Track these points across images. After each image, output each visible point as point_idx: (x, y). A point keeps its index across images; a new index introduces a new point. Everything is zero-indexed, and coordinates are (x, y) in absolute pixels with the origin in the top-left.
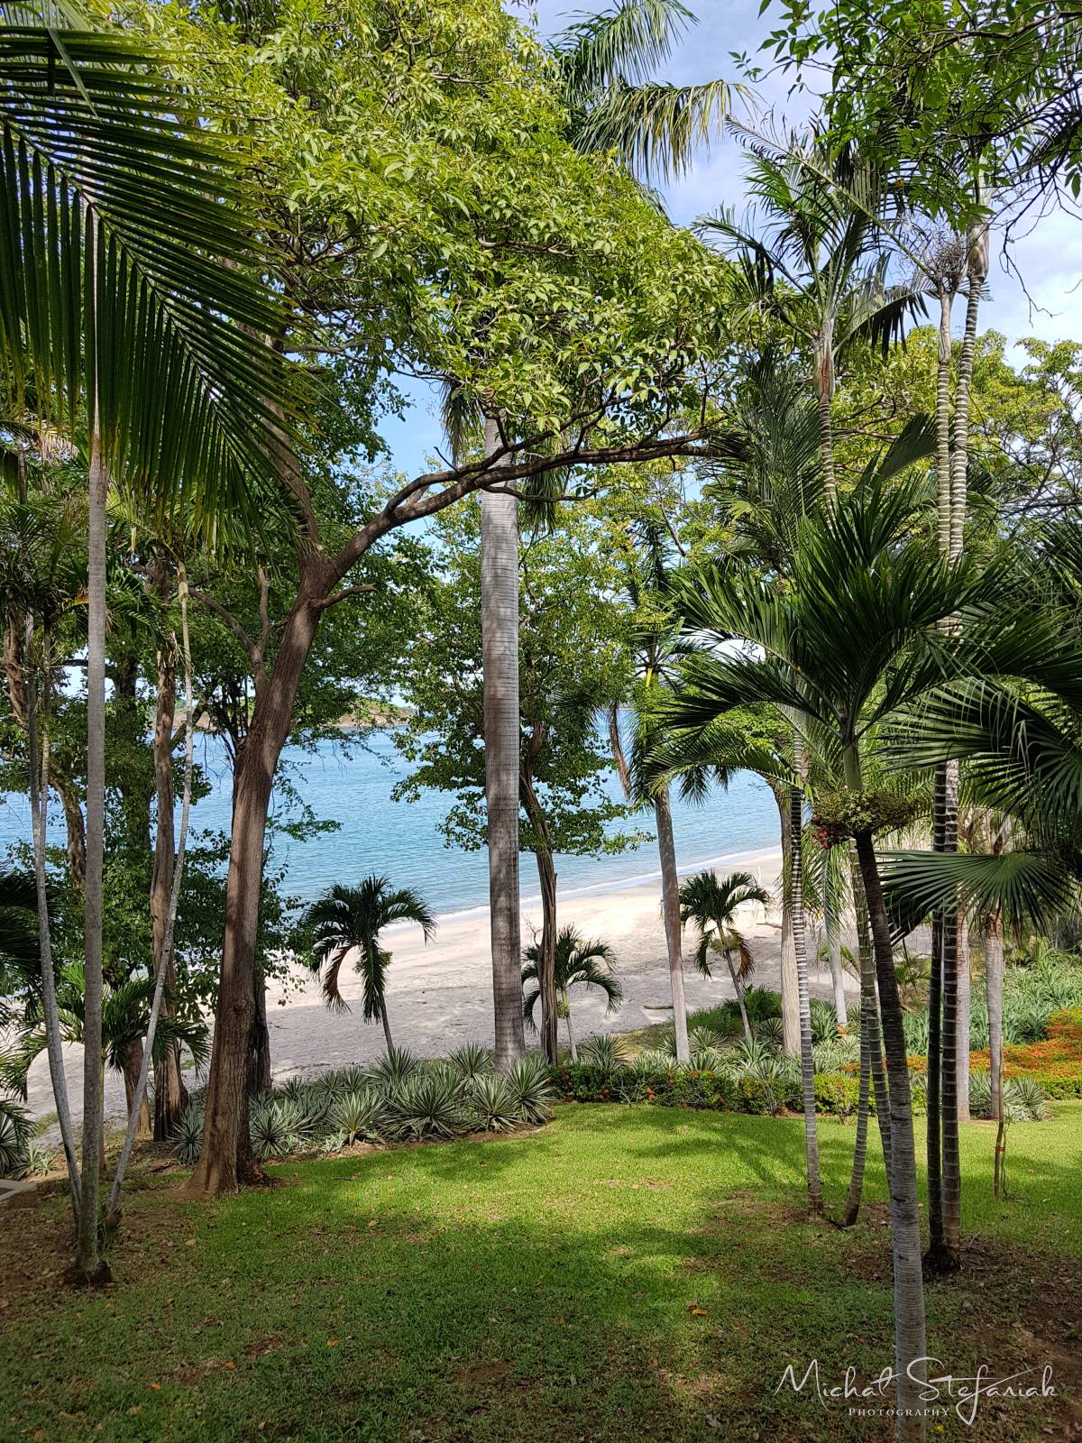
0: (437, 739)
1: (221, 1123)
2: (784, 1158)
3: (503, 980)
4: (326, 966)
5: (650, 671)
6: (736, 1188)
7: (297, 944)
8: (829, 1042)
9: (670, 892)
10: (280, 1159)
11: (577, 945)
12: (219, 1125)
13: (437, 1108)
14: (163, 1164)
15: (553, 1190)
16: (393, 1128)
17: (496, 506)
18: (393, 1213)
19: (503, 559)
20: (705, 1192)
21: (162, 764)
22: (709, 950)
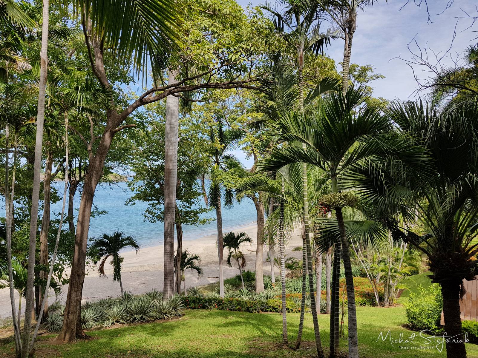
0: (142, 184)
1: (71, 316)
2: (268, 327)
3: (168, 267)
4: (100, 263)
5: (216, 164)
6: (254, 337)
7: (92, 254)
8: (269, 289)
9: (220, 238)
10: (88, 330)
11: (188, 256)
12: (70, 317)
13: (145, 311)
14: (42, 332)
15: (191, 339)
16: (129, 318)
17: (172, 103)
18: (135, 348)
19: (173, 122)
20: (244, 339)
21: (47, 188)
22: (231, 258)
